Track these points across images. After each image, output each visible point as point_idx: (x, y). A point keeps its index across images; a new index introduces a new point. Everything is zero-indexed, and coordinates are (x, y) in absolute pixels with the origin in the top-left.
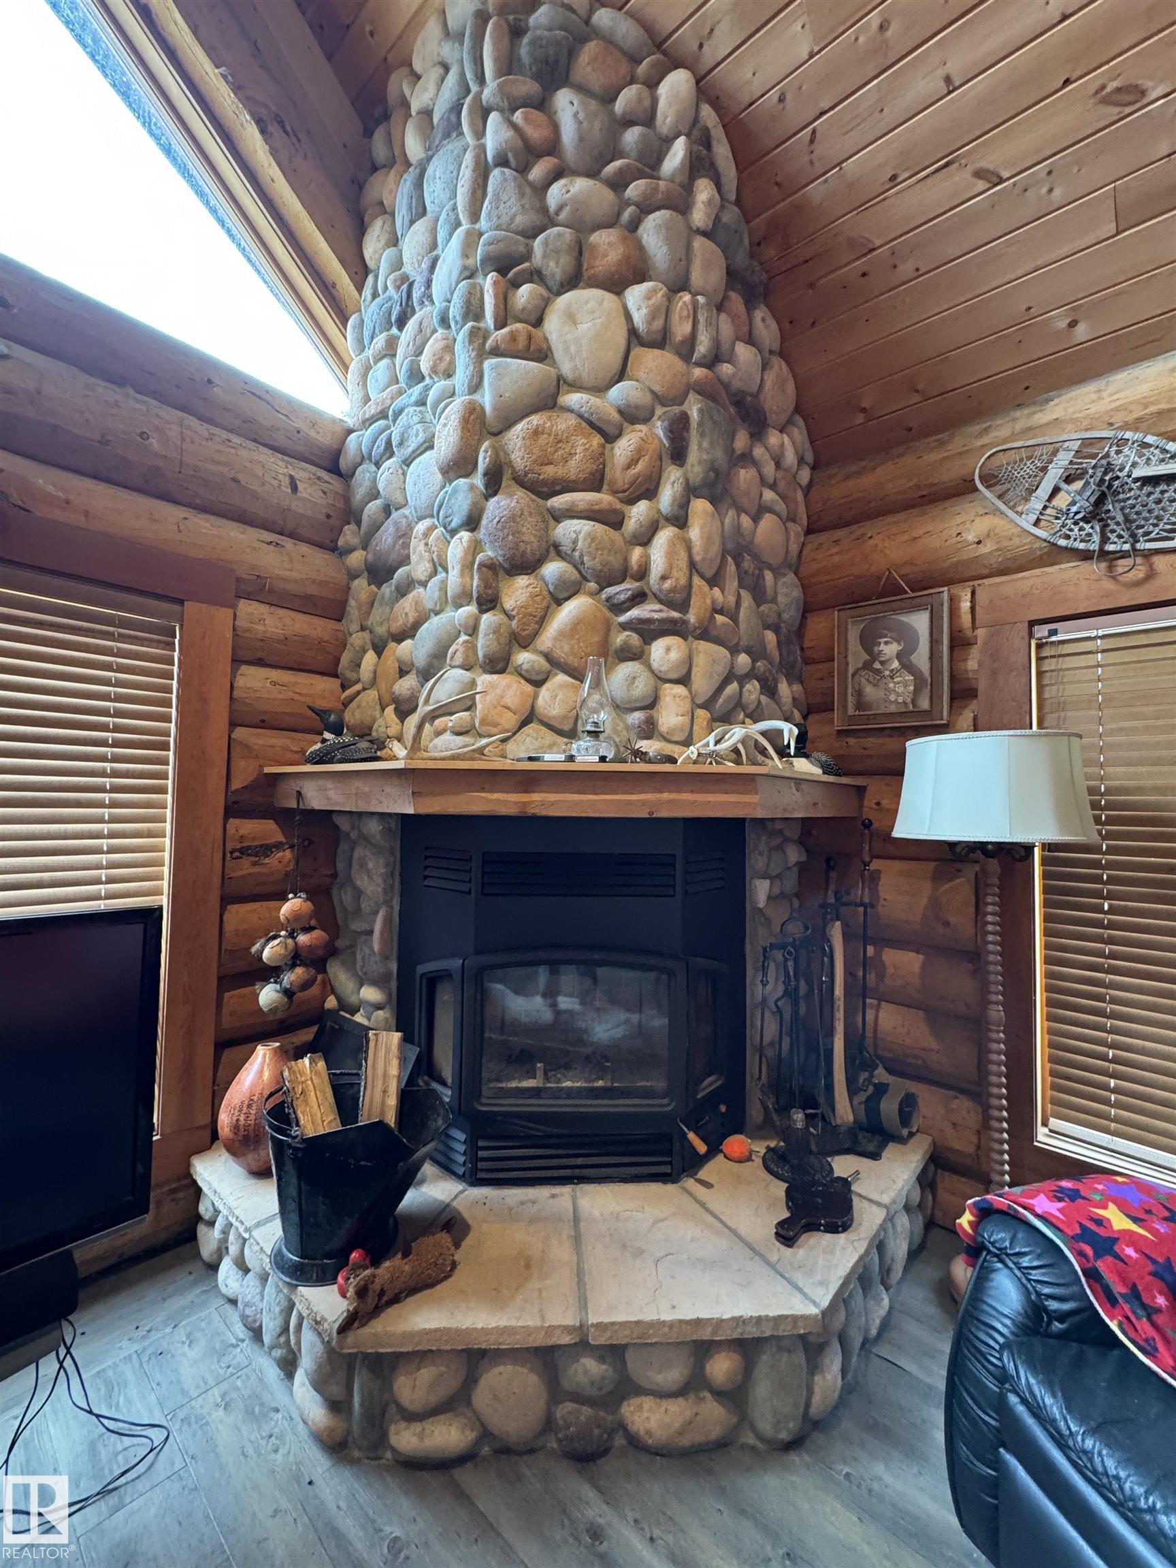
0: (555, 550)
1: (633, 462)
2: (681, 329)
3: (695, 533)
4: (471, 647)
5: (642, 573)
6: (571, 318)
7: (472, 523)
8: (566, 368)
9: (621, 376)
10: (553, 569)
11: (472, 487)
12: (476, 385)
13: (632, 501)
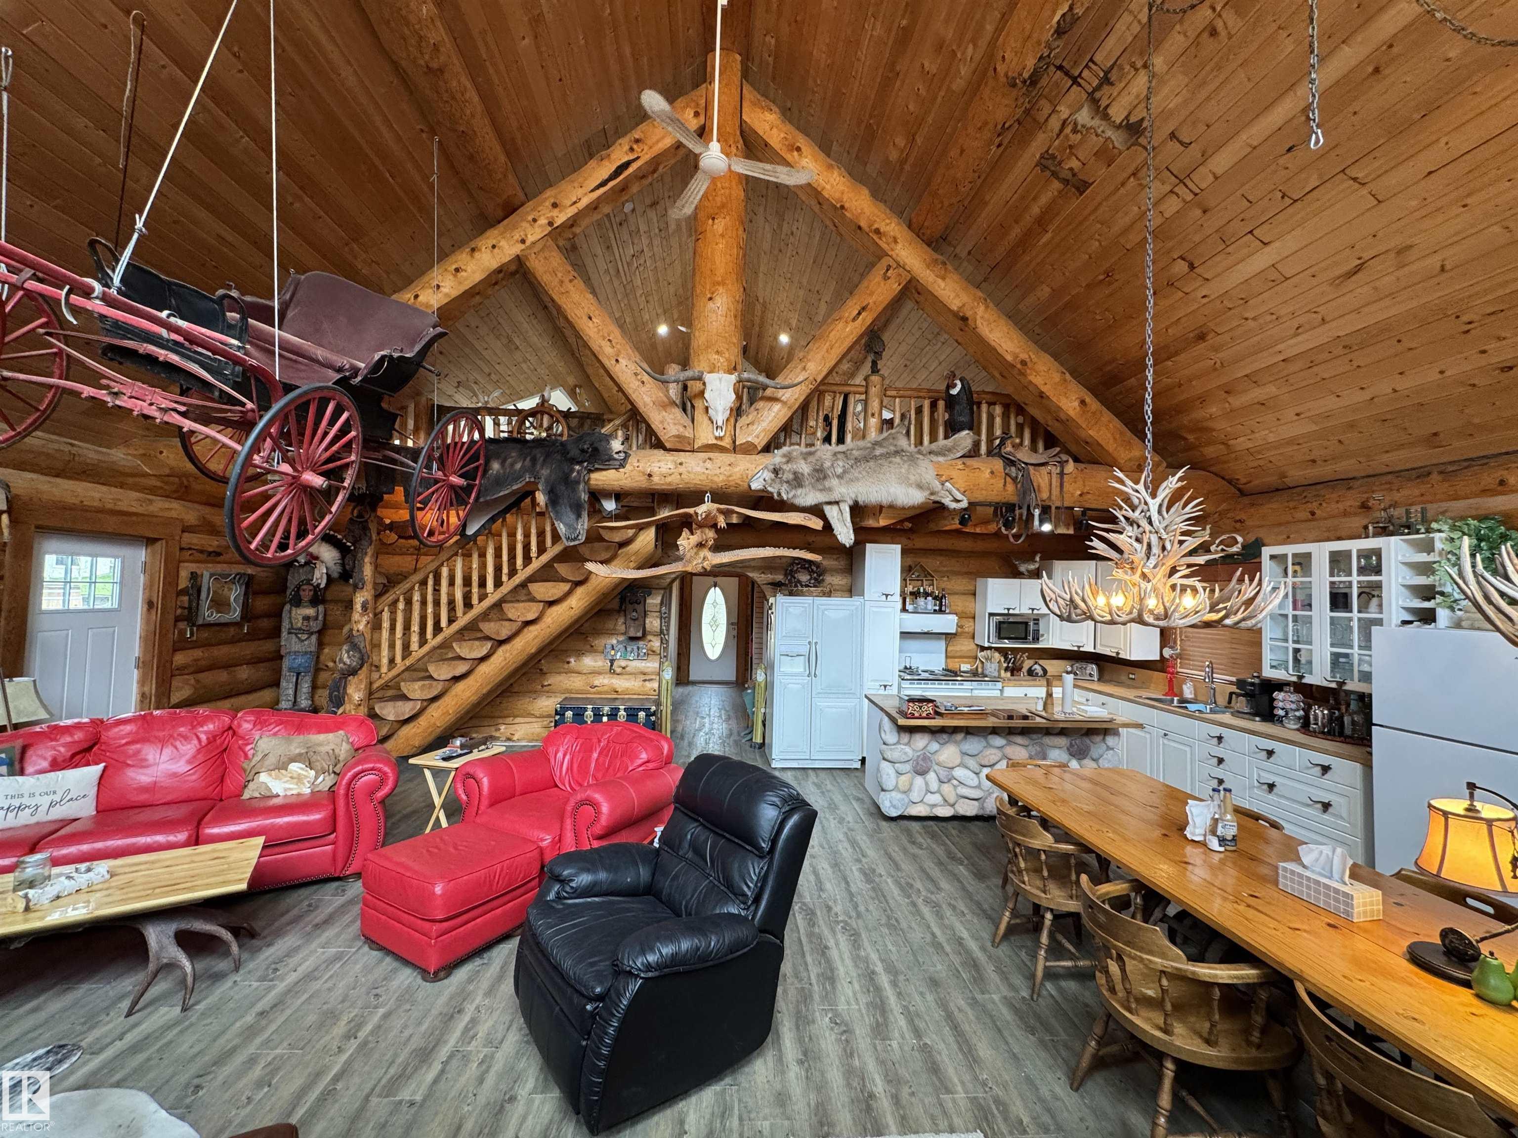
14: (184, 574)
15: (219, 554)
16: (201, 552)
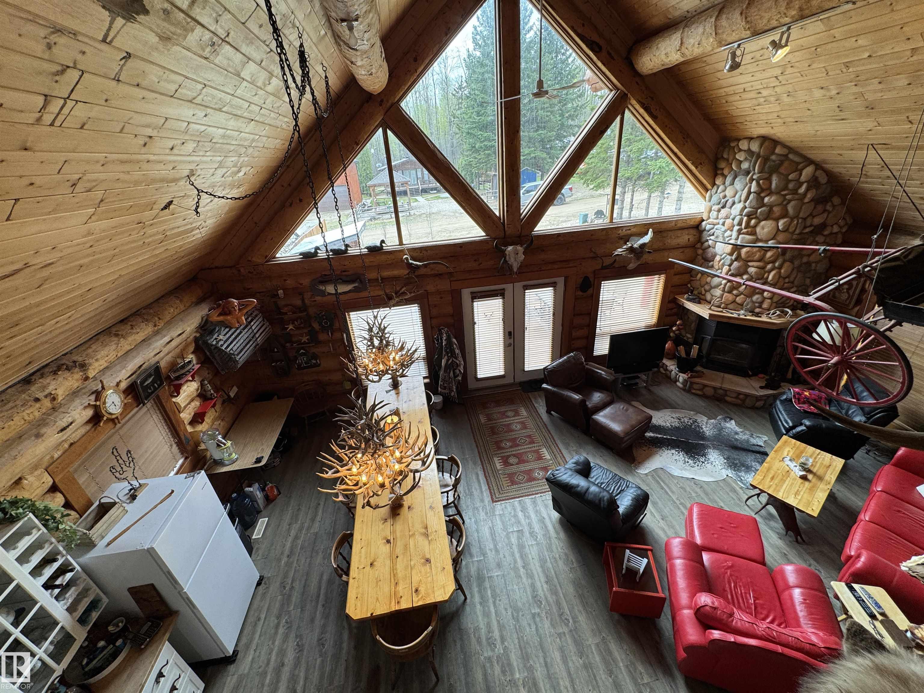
0: (747, 273)
1: (770, 258)
2: (792, 229)
3: (782, 271)
4: (724, 288)
5: (766, 279)
6: (763, 228)
7: (730, 265)
8: (759, 237)
9: (771, 239)
10: (746, 276)
11: (731, 259)
12: (737, 239)
13: (769, 263)
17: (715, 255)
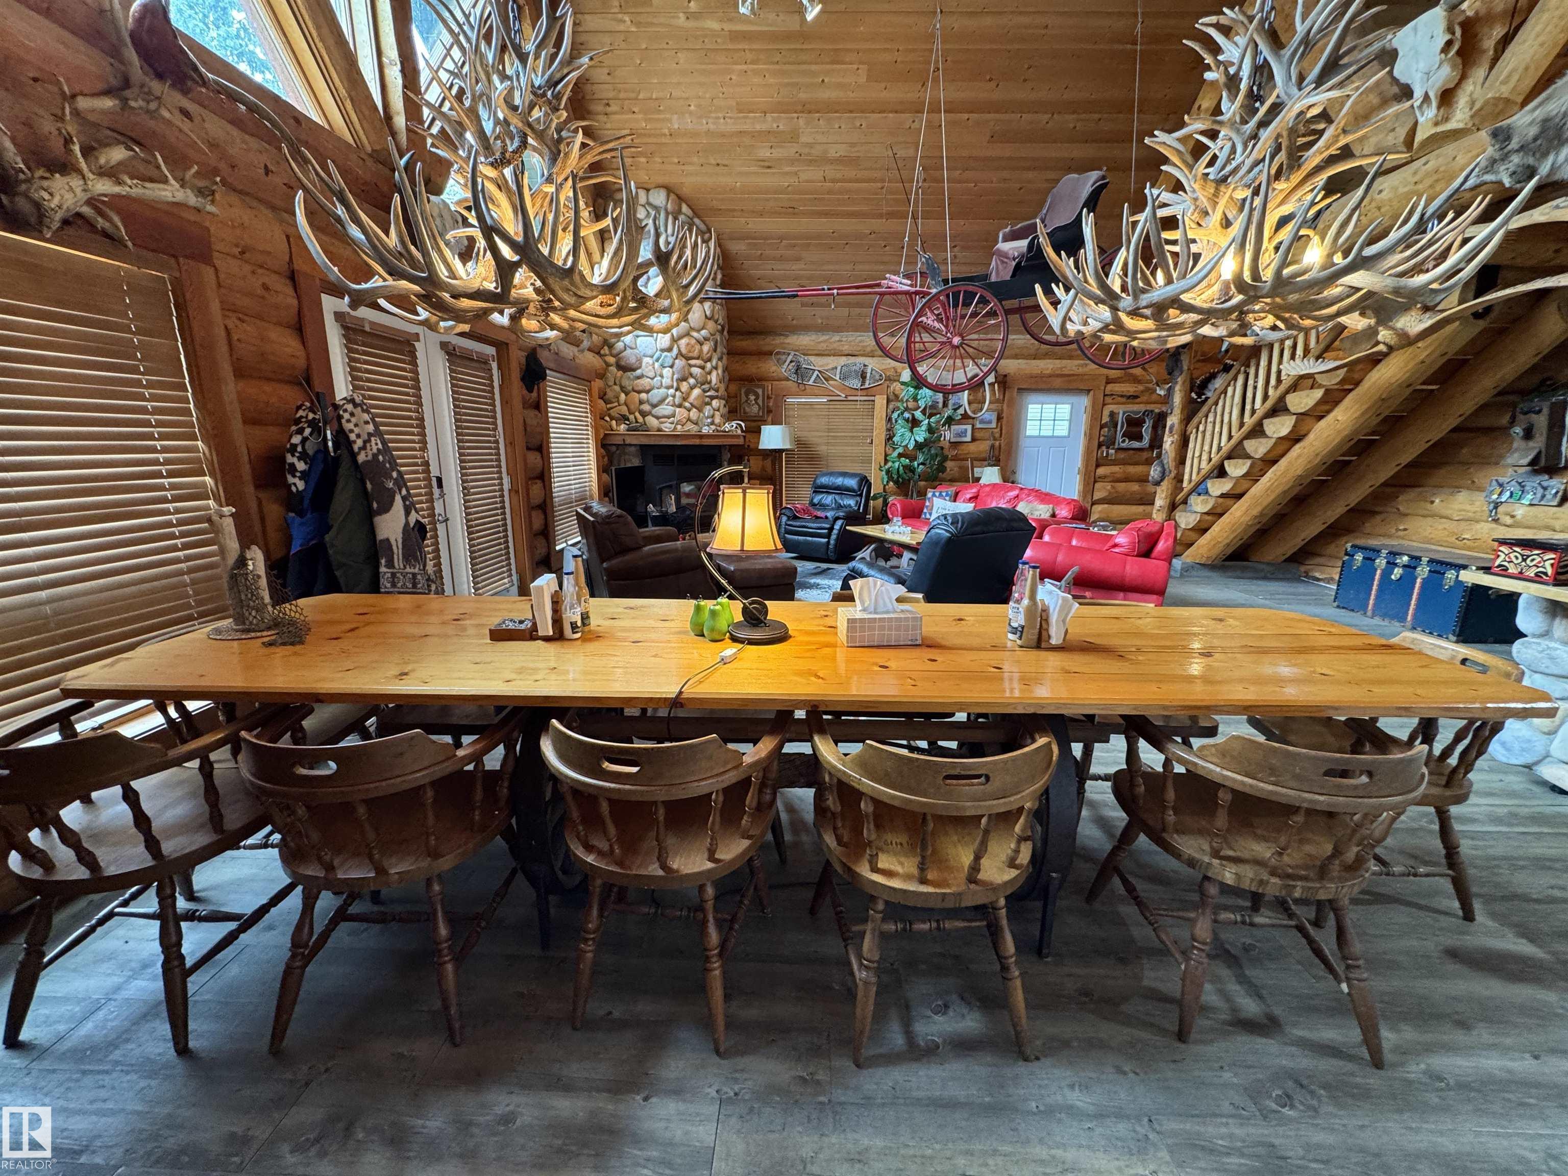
0: (691, 375)
1: (706, 352)
2: (716, 317)
3: (719, 371)
4: (673, 400)
5: (710, 383)
7: (671, 366)
8: (693, 325)
9: (703, 328)
10: (692, 381)
11: (672, 357)
13: (707, 363)
14: (1106, 413)
15: (1136, 397)
16: (1122, 396)
17: (640, 361)
